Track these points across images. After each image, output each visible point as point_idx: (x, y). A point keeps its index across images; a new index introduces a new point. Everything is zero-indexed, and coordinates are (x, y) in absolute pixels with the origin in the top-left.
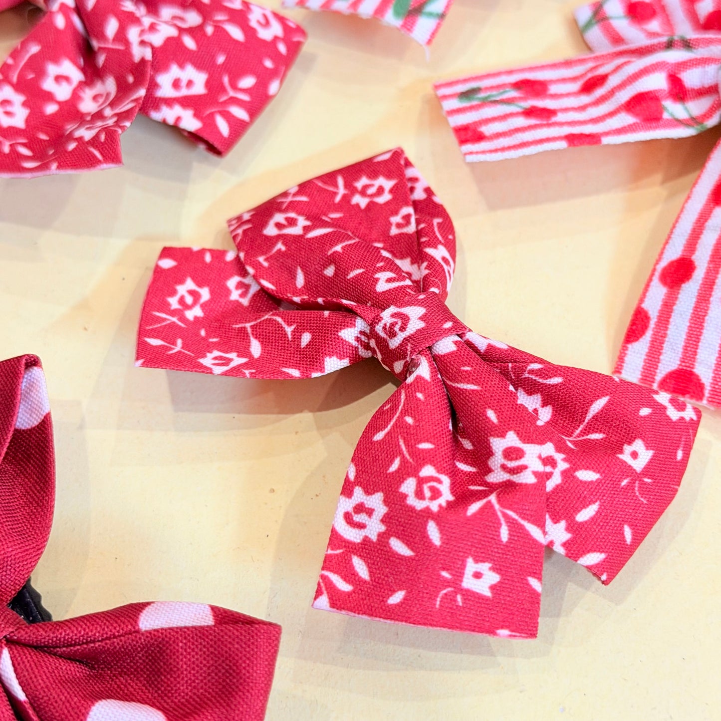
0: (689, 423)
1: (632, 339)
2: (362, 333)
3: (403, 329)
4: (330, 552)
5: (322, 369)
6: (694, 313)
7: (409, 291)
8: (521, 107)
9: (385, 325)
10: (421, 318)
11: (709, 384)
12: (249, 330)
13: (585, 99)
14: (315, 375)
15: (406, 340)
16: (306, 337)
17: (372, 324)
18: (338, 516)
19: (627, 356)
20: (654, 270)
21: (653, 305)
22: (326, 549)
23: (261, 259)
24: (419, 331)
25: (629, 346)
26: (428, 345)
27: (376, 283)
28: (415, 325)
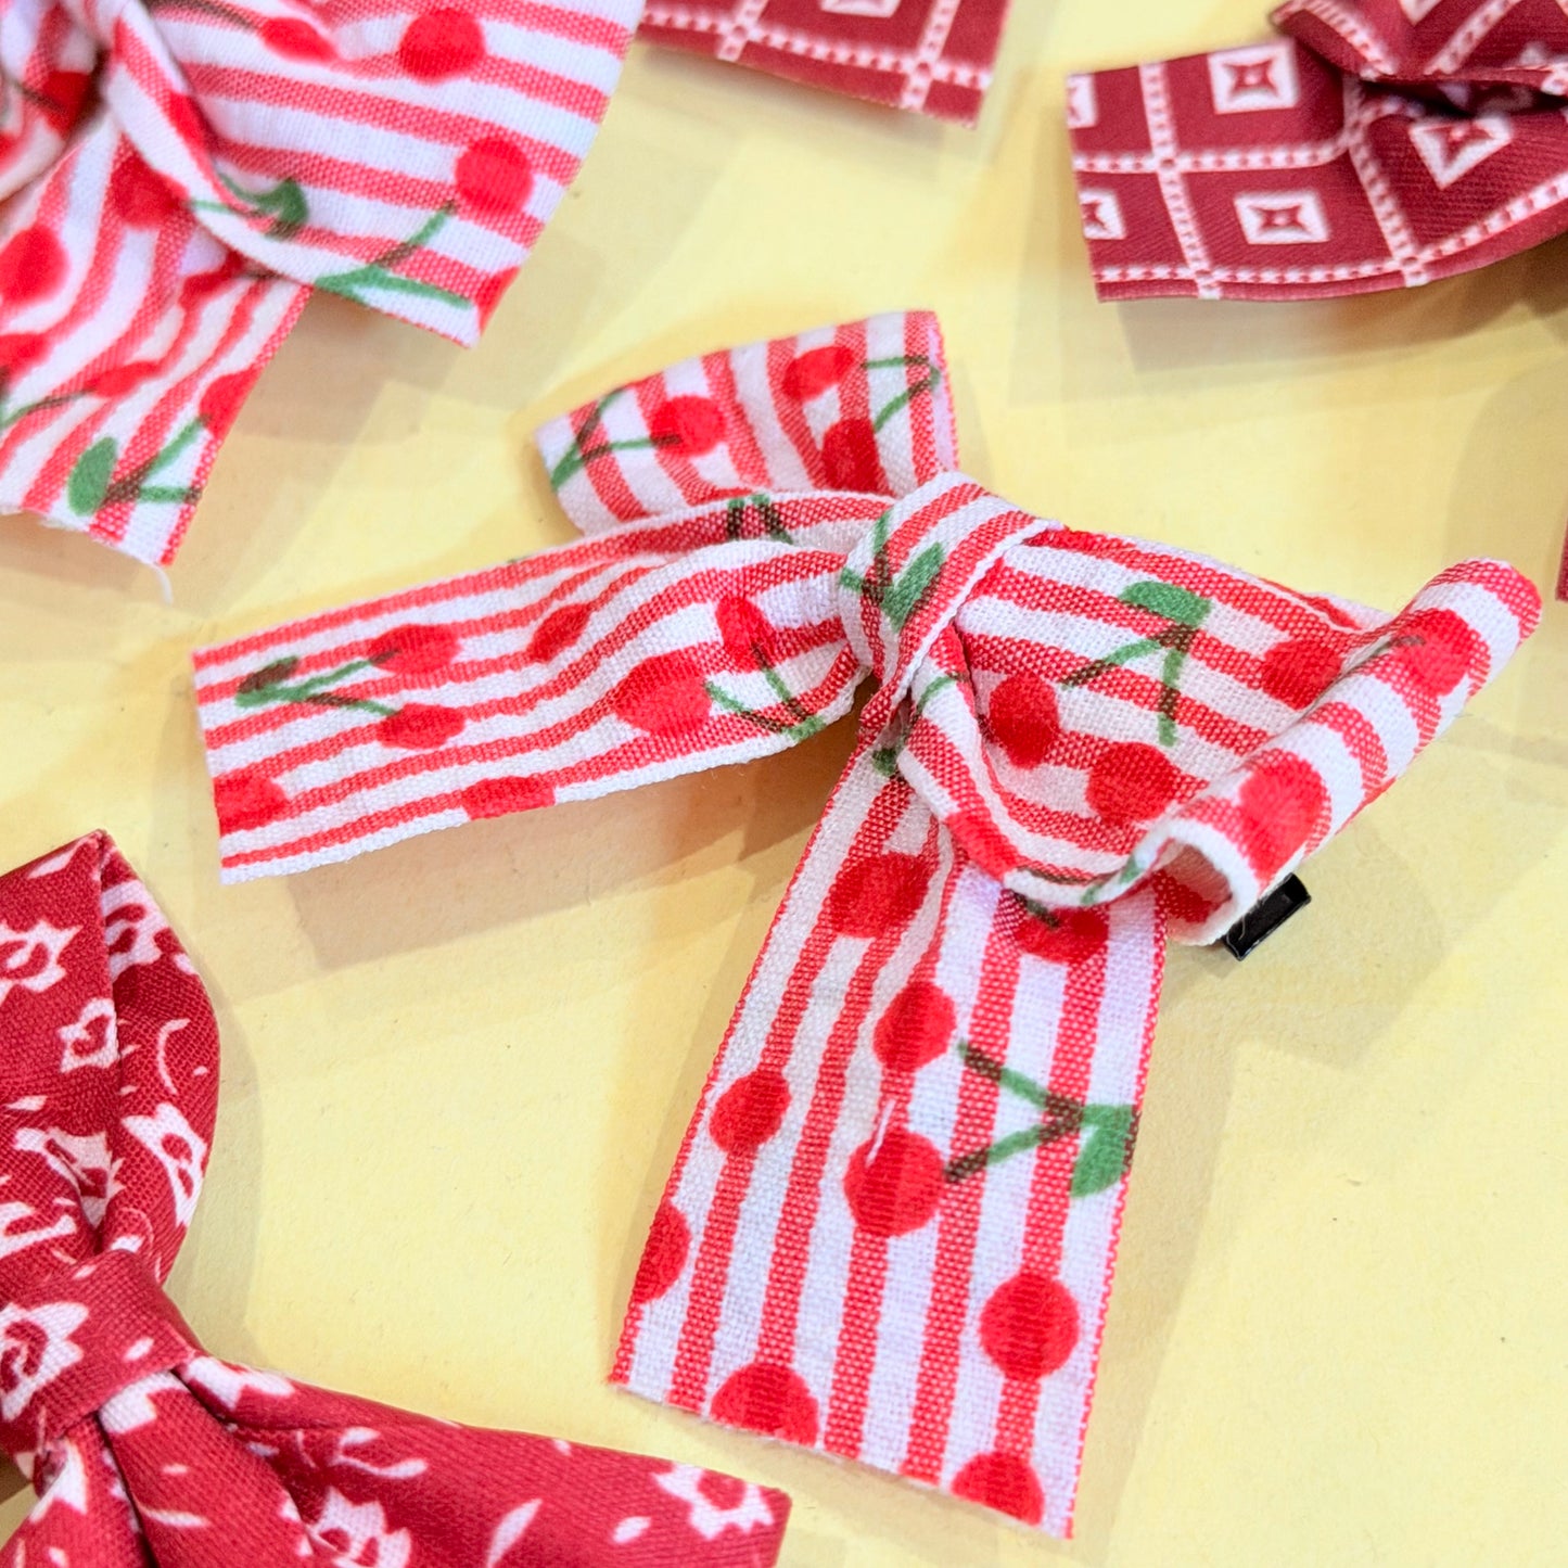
0: (753, 1535)
1: (649, 1290)
3: (31, 1366)
6: (784, 1220)
7: (58, 1254)
8: (381, 709)
10: (75, 1338)
11: (827, 1400)
13: (539, 674)
15: (37, 1398)
19: (640, 1333)
20: (701, 1105)
21: (695, 1203)
24: (68, 1376)
25: (645, 1308)
26: (85, 1411)
28: (60, 1356)
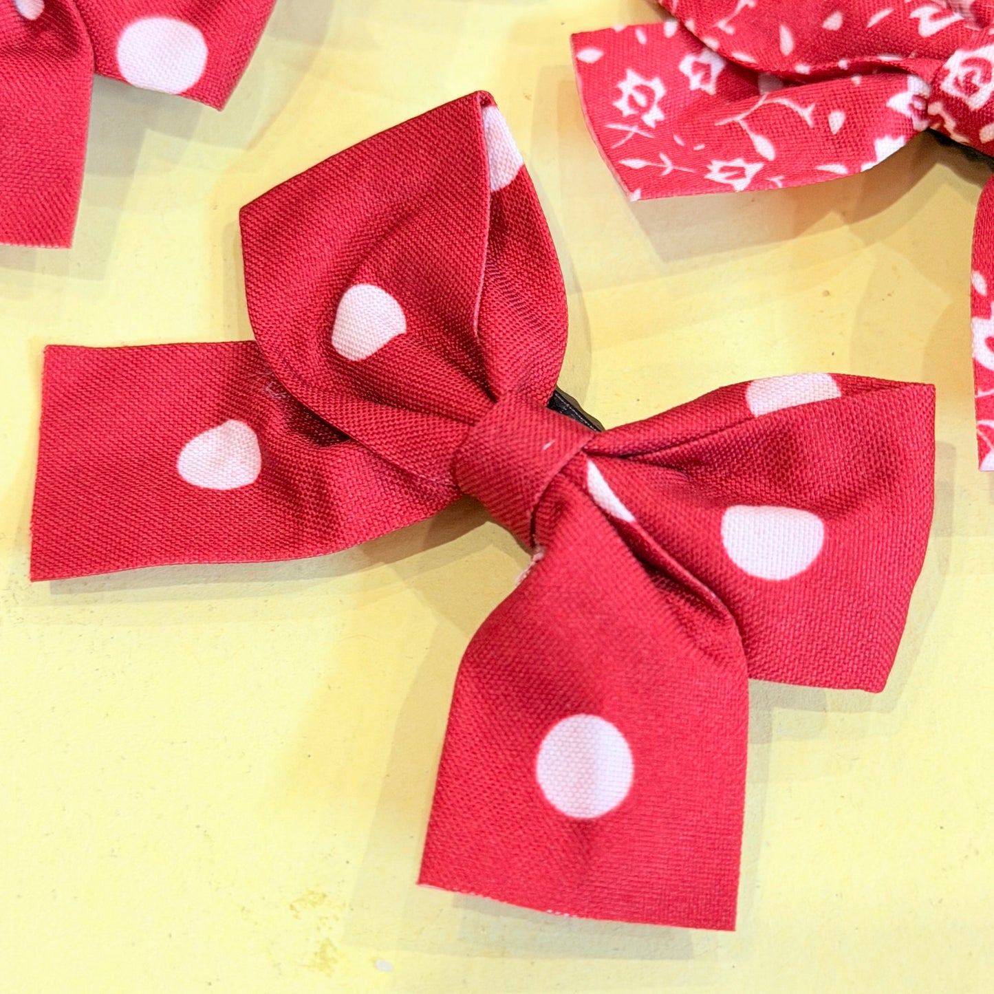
2: (918, 97)
3: (986, 79)
4: (981, 394)
5: (873, 157)
9: (957, 80)
12: (744, 125)
14: (866, 166)
16: (835, 119)
17: (935, 83)
18: (978, 346)
22: (973, 390)
23: (722, 24)
27: (917, 26)
